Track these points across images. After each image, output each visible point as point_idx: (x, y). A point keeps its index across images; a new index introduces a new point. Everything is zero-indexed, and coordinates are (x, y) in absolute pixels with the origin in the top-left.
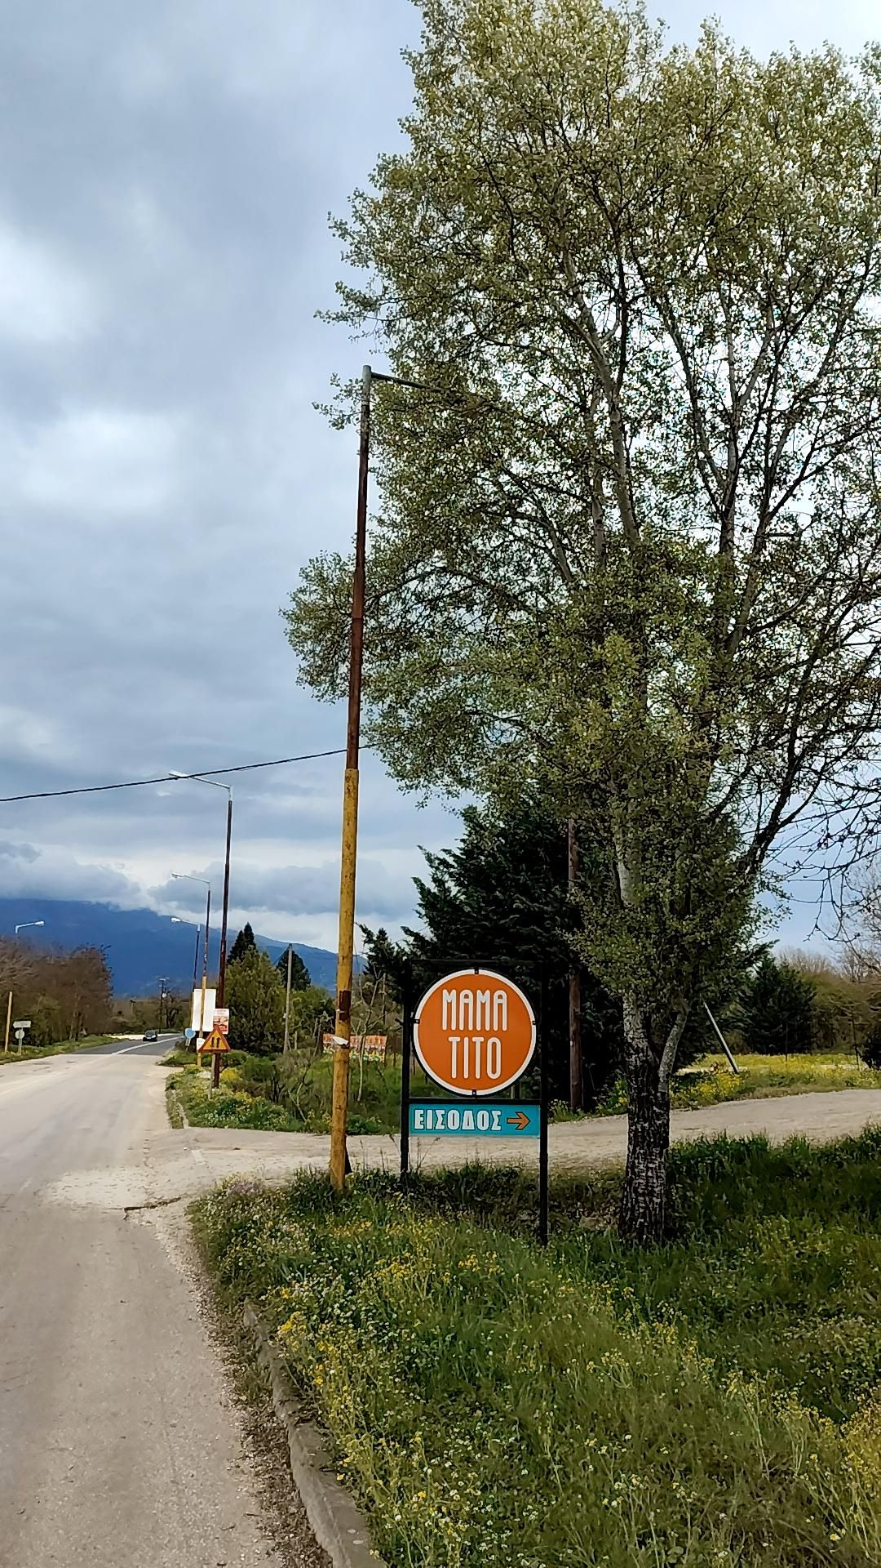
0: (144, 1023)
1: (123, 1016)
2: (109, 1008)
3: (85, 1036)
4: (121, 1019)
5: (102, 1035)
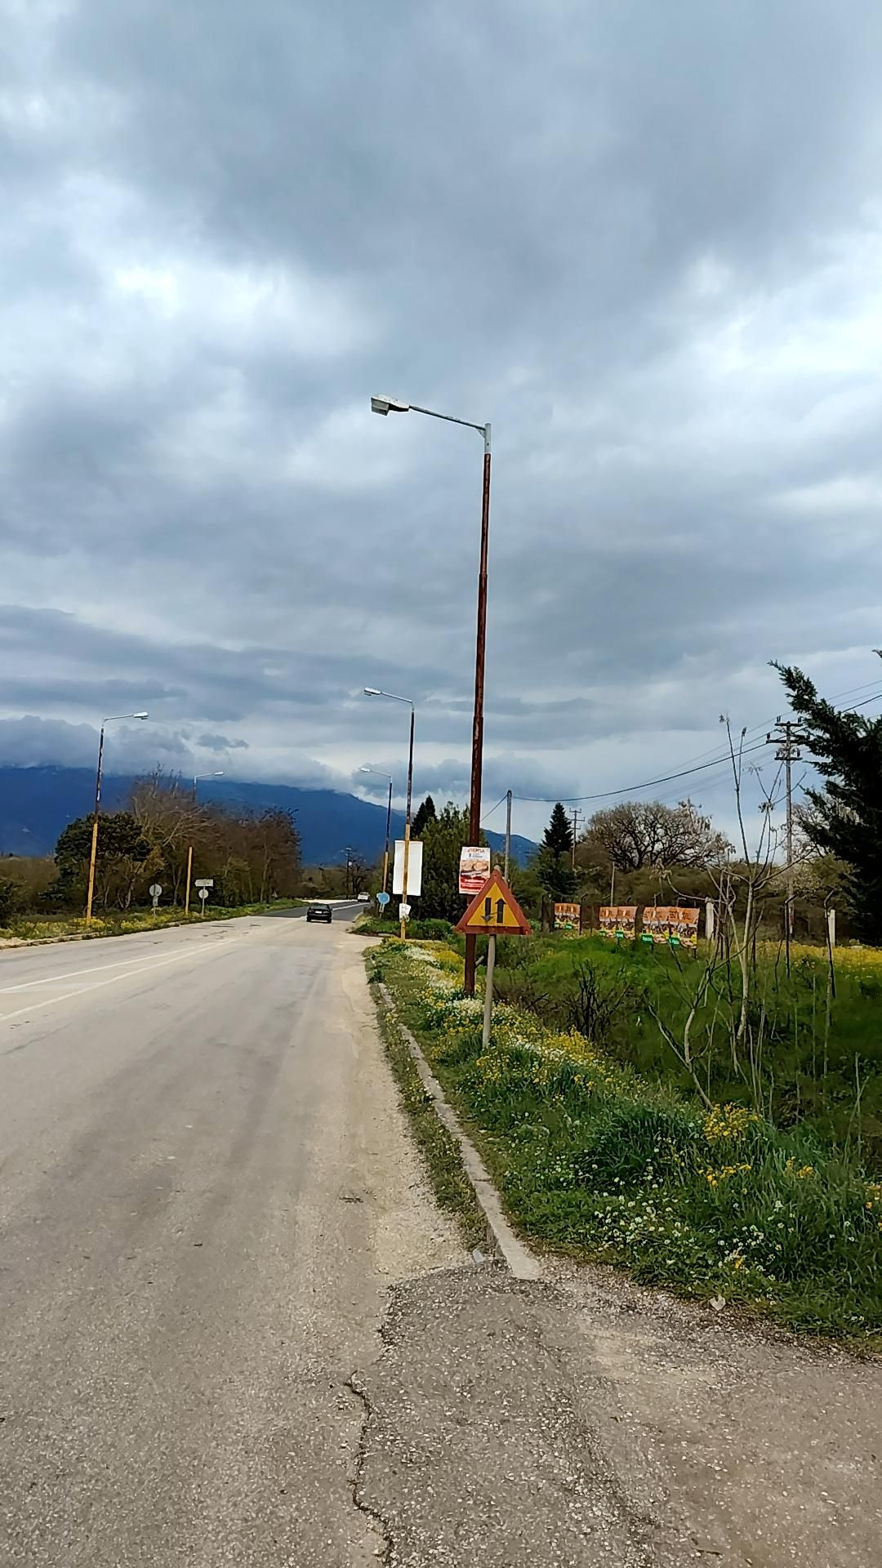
0: (332, 889)
1: (313, 883)
2: (299, 873)
3: (277, 899)
4: (311, 885)
5: (293, 898)
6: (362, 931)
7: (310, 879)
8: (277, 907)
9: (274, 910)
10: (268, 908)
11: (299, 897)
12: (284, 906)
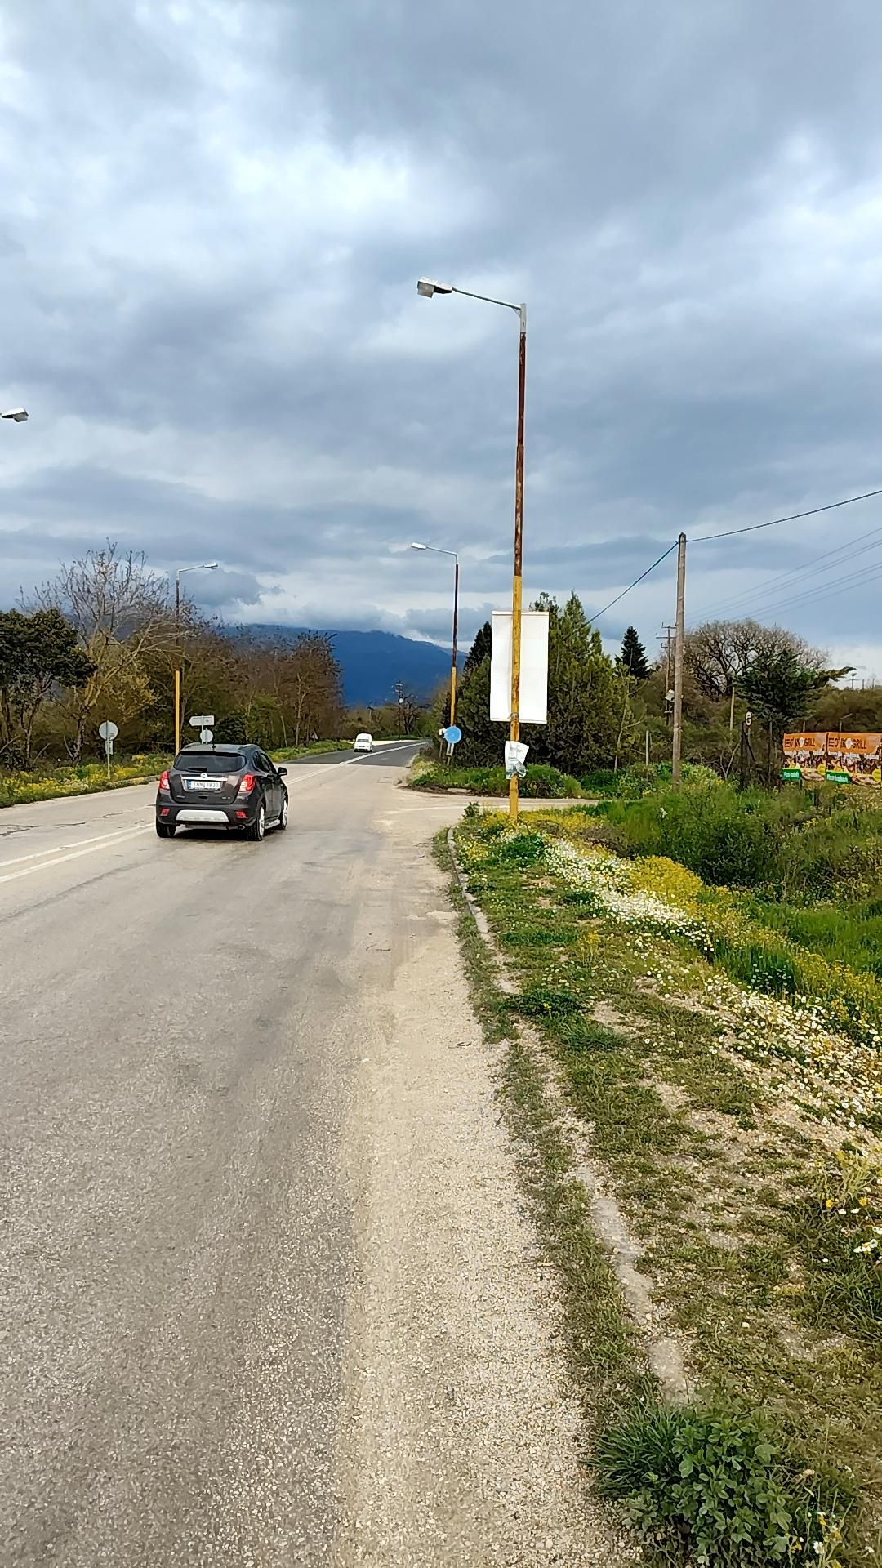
0: (383, 729)
2: (347, 713)
3: (317, 741)
5: (338, 739)
6: (423, 785)
7: (359, 720)
8: (316, 750)
9: (311, 754)
10: (305, 751)
11: (347, 739)
12: (326, 749)
